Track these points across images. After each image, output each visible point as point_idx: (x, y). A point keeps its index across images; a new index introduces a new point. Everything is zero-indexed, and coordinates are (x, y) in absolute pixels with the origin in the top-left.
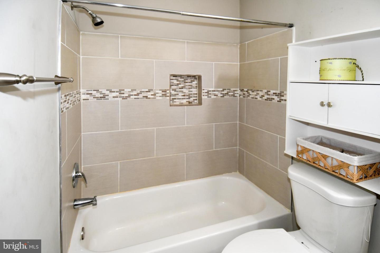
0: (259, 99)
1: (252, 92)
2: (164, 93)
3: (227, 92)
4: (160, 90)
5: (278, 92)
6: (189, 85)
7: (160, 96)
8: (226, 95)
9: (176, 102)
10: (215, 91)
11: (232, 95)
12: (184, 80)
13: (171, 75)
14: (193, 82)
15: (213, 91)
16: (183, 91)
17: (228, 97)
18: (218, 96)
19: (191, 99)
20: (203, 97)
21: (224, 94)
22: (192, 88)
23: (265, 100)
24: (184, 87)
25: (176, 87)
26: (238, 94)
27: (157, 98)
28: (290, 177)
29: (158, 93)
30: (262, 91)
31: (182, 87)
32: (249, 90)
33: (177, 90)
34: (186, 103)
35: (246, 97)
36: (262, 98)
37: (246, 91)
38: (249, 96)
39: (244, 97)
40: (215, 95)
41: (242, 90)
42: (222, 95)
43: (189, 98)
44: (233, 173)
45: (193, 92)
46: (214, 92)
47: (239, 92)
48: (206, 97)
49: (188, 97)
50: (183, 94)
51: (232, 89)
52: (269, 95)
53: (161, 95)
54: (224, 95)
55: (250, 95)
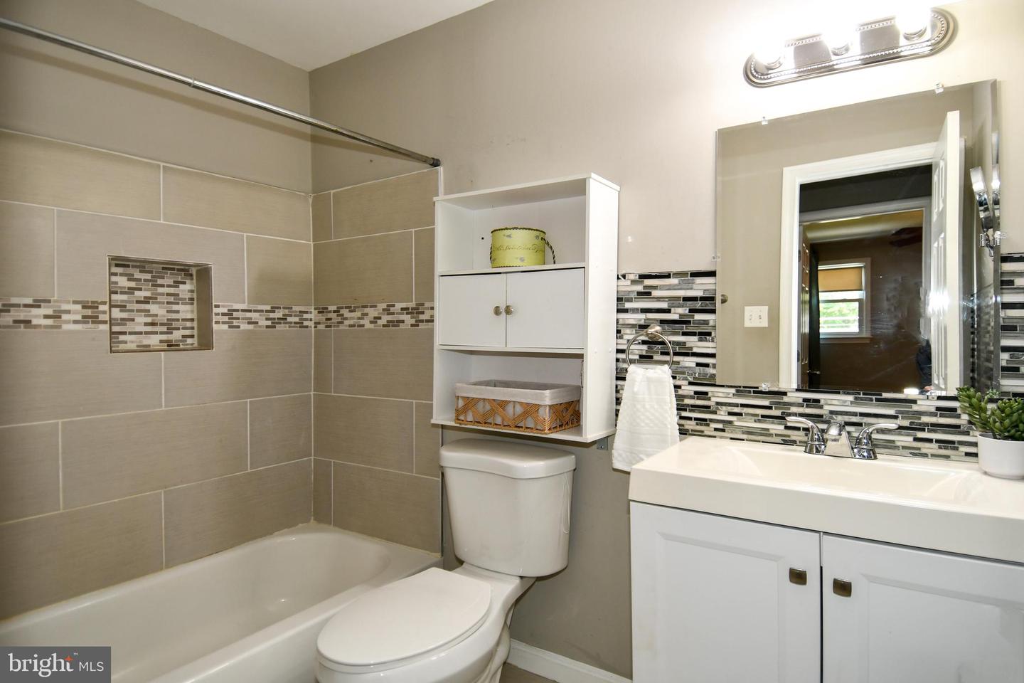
0: (368, 326)
1: (351, 311)
2: (89, 312)
3: (284, 315)
4: (75, 302)
5: (412, 305)
6: (168, 294)
7: (76, 322)
8: (280, 323)
9: (126, 342)
10: (250, 311)
11: (295, 323)
12: (152, 277)
13: (113, 259)
14: (181, 286)
15: (243, 311)
16: (149, 311)
17: (286, 327)
18: (260, 324)
19: (177, 335)
20: (215, 327)
21: (274, 319)
22: (178, 304)
23: (384, 326)
24: (150, 298)
25: (125, 297)
26: (311, 320)
27: (65, 327)
28: (443, 464)
29: (68, 312)
30: (375, 306)
31: (145, 297)
32: (342, 308)
33: (129, 306)
34: (158, 346)
35: (334, 327)
36: (376, 322)
37: (335, 312)
38: (342, 323)
39: (330, 327)
40: (249, 323)
41: (322, 311)
42: (269, 323)
43: (169, 332)
44: (300, 525)
45: (181, 313)
46: (248, 315)
47: (313, 315)
48: (226, 327)
49: (164, 329)
50: (149, 320)
51: (297, 308)
52: (393, 314)
53: (79, 317)
54: (274, 323)
55: (346, 319)
